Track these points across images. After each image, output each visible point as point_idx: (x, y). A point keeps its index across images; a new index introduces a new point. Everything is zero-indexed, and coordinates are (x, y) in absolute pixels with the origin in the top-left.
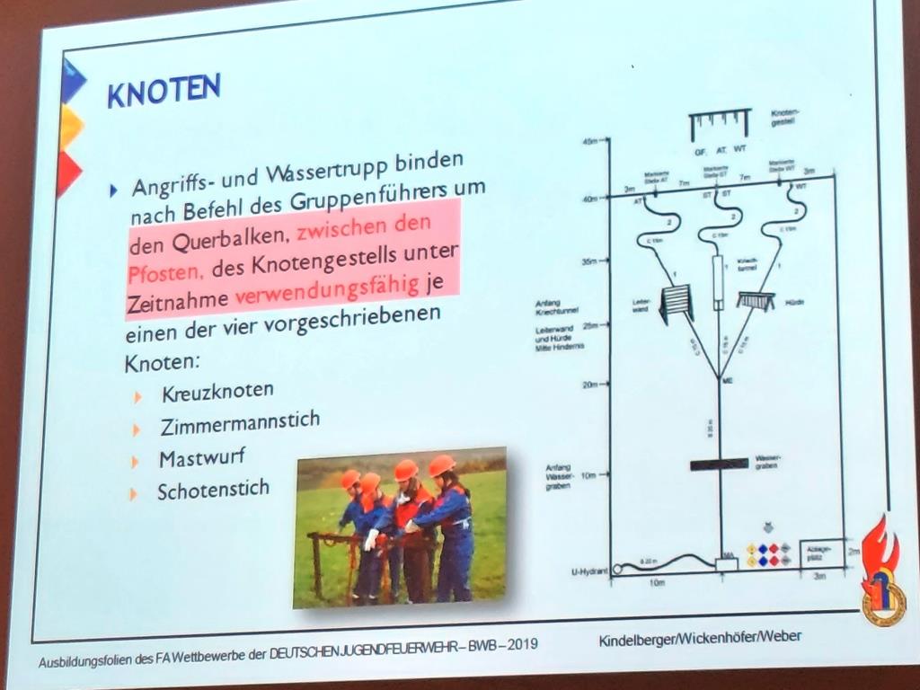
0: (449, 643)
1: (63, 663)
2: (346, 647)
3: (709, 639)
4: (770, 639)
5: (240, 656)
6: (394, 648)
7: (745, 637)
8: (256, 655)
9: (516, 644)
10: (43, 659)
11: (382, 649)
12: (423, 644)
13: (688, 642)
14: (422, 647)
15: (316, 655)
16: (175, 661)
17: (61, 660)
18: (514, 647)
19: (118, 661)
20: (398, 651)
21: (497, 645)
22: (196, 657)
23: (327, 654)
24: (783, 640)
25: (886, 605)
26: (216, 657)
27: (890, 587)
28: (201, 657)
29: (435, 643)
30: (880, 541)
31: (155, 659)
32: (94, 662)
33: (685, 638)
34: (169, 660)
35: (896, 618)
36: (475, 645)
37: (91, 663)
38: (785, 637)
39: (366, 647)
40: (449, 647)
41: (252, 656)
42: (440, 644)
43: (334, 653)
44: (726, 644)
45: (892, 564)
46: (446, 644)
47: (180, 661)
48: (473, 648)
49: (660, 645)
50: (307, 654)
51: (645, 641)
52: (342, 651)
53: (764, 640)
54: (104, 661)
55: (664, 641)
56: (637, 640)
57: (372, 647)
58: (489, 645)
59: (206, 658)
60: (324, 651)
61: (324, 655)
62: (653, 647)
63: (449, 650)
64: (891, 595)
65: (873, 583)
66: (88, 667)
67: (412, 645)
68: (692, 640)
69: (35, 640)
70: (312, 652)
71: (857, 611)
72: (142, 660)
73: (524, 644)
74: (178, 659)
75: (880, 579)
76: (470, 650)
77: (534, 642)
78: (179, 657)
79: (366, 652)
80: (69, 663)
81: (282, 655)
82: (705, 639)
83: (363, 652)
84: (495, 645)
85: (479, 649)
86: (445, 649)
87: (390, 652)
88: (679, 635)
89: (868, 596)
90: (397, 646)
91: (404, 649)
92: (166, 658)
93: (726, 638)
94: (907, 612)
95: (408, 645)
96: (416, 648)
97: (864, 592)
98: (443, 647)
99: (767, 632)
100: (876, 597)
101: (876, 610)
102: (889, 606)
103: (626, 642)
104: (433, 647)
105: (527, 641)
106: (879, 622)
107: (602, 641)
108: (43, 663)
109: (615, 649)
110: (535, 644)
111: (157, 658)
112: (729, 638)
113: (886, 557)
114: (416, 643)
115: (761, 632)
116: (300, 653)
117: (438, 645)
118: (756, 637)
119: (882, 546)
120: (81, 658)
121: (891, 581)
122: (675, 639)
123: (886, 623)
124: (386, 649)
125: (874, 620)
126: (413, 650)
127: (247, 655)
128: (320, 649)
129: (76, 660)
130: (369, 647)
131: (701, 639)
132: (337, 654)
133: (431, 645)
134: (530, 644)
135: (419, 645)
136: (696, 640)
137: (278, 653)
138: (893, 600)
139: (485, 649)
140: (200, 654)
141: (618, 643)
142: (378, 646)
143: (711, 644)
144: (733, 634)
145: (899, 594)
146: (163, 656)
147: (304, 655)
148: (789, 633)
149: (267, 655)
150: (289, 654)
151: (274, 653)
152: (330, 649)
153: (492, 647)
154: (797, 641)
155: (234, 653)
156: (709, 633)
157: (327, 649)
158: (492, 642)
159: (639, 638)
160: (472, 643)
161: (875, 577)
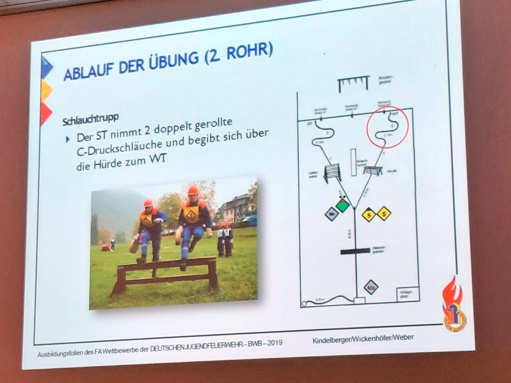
0: (239, 343)
1: (49, 355)
2: (188, 345)
3: (367, 339)
4: (398, 339)
5: (136, 350)
6: (211, 346)
7: (385, 338)
8: (144, 350)
9: (271, 343)
10: (40, 353)
11: (205, 346)
12: (226, 343)
13: (357, 341)
14: (225, 345)
15: (173, 349)
16: (104, 353)
17: (48, 353)
18: (271, 344)
19: (76, 353)
20: (213, 347)
21: (262, 343)
22: (114, 351)
23: (179, 348)
24: (405, 339)
25: (456, 321)
26: (124, 351)
27: (458, 313)
28: (117, 351)
29: (231, 343)
30: (453, 289)
31: (94, 352)
32: (65, 354)
33: (355, 339)
34: (101, 352)
35: (461, 328)
36: (251, 344)
37: (63, 354)
38: (406, 337)
39: (198, 345)
40: (239, 344)
41: (142, 350)
42: (234, 343)
43: (182, 349)
44: (376, 341)
45: (459, 300)
46: (237, 343)
47: (107, 353)
48: (250, 345)
49: (343, 343)
50: (169, 349)
51: (336, 341)
52: (186, 347)
53: (395, 339)
54: (70, 353)
55: (345, 340)
56: (332, 340)
57: (200, 345)
58: (258, 343)
59: (119, 351)
60: (177, 347)
61: (177, 349)
62: (339, 344)
63: (239, 346)
64: (459, 316)
65: (449, 310)
66: (61, 357)
67: (220, 344)
68: (359, 340)
69: (35, 344)
70: (171, 348)
71: (442, 324)
72: (88, 353)
73: (276, 343)
74: (105, 353)
75: (453, 308)
76: (249, 346)
77: (281, 341)
78: (106, 351)
79: (198, 347)
80: (52, 355)
81: (156, 350)
82: (366, 339)
83: (196, 347)
84: (261, 343)
85: (253, 345)
86: (237, 345)
87: (210, 347)
88: (353, 337)
89: (447, 317)
90: (212, 344)
91: (216, 346)
92: (100, 351)
93: (376, 338)
94: (467, 325)
95: (218, 344)
96: (222, 345)
97: (445, 315)
98: (235, 344)
99: (397, 335)
100: (451, 317)
101: (451, 323)
102: (457, 321)
103: (326, 341)
104: (231, 345)
105: (277, 341)
106: (452, 330)
107: (314, 341)
108: (40, 355)
109: (321, 344)
110: (281, 343)
111: (95, 352)
112: (378, 338)
113: (456, 297)
114: (222, 343)
115: (393, 335)
116: (165, 348)
117: (233, 343)
118: (391, 338)
119: (454, 292)
120: (58, 352)
121: (458, 309)
122: (350, 339)
123: (456, 330)
124: (208, 346)
125: (450, 329)
126: (221, 346)
127: (139, 350)
128: (175, 346)
129: (56, 353)
130: (199, 345)
131: (363, 339)
132: (184, 349)
133: (230, 343)
134: (278, 343)
135: (224, 344)
136: (361, 340)
137: (155, 348)
138: (460, 319)
139: (257, 345)
140: (116, 350)
141: (322, 341)
142: (204, 344)
143: (368, 342)
144: (380, 337)
145: (463, 315)
146: (98, 350)
147: (167, 349)
148: (407, 336)
149: (149, 350)
150: (160, 349)
151: (153, 348)
152: (180, 346)
153: (260, 344)
154: (411, 340)
155: (133, 349)
156: (367, 336)
157: (179, 346)
158: (260, 342)
159: (332, 339)
160: (250, 343)
161: (450, 307)
